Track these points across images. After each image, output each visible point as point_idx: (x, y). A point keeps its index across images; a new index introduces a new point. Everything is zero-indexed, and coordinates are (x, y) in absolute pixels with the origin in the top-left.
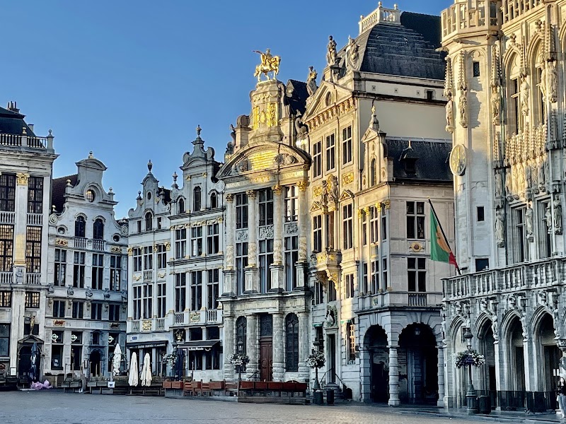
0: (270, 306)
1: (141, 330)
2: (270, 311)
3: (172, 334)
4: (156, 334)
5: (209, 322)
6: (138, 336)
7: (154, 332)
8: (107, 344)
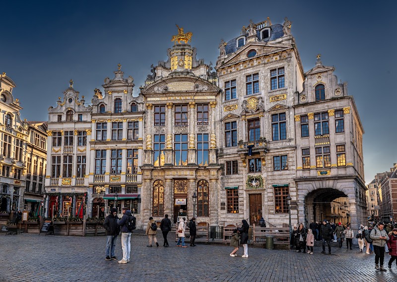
0: (188, 174)
1: (60, 184)
2: (188, 177)
3: (91, 189)
4: (76, 188)
5: (129, 182)
6: (57, 189)
7: (73, 187)
8: (12, 193)
